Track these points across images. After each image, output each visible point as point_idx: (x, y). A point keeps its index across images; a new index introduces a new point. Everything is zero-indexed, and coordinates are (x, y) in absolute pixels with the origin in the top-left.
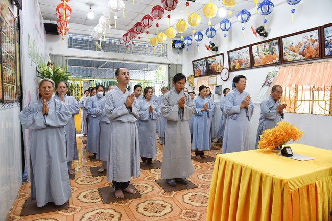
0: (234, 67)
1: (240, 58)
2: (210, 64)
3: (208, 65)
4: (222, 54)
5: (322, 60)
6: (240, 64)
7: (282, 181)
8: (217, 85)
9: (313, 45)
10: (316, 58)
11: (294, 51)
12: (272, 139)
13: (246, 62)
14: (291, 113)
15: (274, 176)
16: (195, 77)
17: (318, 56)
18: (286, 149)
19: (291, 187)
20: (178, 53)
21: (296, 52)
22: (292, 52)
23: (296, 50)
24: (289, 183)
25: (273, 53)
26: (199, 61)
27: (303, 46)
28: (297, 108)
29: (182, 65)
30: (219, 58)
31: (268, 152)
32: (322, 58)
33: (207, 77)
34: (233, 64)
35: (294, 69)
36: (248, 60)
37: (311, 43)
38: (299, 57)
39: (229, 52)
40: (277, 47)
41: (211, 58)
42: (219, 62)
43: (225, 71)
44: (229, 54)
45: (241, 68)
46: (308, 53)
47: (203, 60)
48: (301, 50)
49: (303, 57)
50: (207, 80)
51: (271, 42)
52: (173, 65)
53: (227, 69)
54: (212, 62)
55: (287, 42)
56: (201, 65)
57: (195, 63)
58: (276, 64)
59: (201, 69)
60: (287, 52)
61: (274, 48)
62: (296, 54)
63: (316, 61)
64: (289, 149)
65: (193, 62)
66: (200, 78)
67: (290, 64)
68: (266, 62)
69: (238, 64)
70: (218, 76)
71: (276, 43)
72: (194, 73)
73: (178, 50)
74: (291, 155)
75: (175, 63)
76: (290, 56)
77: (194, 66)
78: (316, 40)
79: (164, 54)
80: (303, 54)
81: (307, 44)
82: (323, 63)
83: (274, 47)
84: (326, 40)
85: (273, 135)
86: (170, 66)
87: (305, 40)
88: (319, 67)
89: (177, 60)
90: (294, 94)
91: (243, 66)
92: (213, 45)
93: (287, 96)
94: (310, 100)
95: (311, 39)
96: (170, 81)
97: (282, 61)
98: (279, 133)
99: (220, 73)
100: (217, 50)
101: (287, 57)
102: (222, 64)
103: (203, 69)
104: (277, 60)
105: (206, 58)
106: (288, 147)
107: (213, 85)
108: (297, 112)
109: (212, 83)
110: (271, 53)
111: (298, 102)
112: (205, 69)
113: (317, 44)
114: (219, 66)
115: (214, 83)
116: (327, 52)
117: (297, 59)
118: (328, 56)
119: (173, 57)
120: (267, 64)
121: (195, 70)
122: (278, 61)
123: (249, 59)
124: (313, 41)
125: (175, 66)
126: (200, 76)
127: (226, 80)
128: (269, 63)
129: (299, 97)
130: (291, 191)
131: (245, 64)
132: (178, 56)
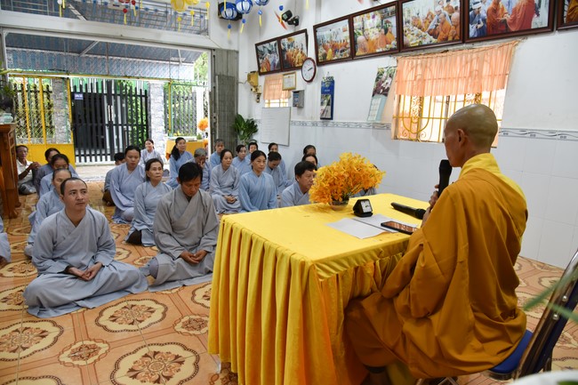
0: (325, 55)
1: (334, 39)
2: (285, 50)
3: (282, 52)
4: (305, 31)
5: (464, 45)
6: (335, 52)
7: (303, 265)
8: (297, 90)
9: (450, 17)
10: (454, 42)
11: (420, 28)
13: (343, 48)
14: (411, 140)
16: (261, 74)
17: (457, 38)
18: (362, 203)
20: (229, 27)
21: (423, 30)
22: (417, 30)
23: (423, 25)
24: (317, 268)
25: (386, 31)
26: (267, 45)
27: (435, 19)
28: (422, 132)
29: (237, 52)
30: (299, 39)
32: (464, 42)
33: (280, 74)
34: (322, 51)
35: (419, 61)
36: (347, 43)
37: (447, 13)
38: (429, 39)
39: (316, 27)
40: (393, 21)
41: (286, 39)
42: (300, 47)
43: (309, 65)
44: (315, 32)
45: (336, 58)
46: (441, 33)
47: (273, 43)
48: (432, 26)
49: (434, 40)
50: (281, 81)
51: (383, 10)
52: (221, 50)
53: (313, 61)
54: (289, 46)
55: (409, 12)
56: (270, 52)
57: (260, 48)
58: (390, 52)
59: (271, 60)
60: (409, 30)
61: (387, 22)
62: (423, 34)
63: (455, 47)
64: (367, 203)
65: (257, 45)
66: (268, 76)
67: (414, 53)
68: (375, 48)
69: (330, 50)
70: (298, 73)
71: (392, 13)
72: (259, 68)
73: (229, 23)
74: (369, 214)
75: (226, 46)
76: (414, 37)
77: (259, 55)
78: (456, 8)
79: (204, 31)
80: (433, 34)
81: (442, 15)
82: (464, 51)
83: (389, 19)
84: (472, 9)
86: (214, 53)
87: (439, 8)
88: (458, 58)
89: (230, 42)
90: (417, 107)
91: (338, 55)
92: (289, 14)
93: (407, 109)
94: (441, 119)
95: (448, 6)
96: (215, 81)
97: (401, 48)
99: (300, 68)
100: (297, 24)
101: (411, 39)
102: (305, 51)
103: (274, 59)
104: (394, 44)
105: (279, 39)
106: (364, 200)
107: (289, 90)
108: (422, 138)
109: (287, 86)
110: (383, 30)
111: (424, 122)
112: (277, 60)
113: (456, 15)
114: (299, 54)
115: (292, 86)
116: (472, 31)
117: (425, 42)
118: (473, 38)
119: (219, 37)
120: (378, 51)
121: (261, 61)
122: (394, 47)
123: (349, 41)
124: (452, 11)
125: (225, 53)
126: (269, 72)
127: (311, 81)
128: (381, 50)
129: (425, 114)
130: (321, 280)
131: (341, 52)
132: (228, 34)
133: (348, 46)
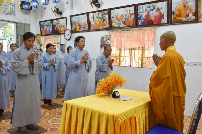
0: (75, 29)
1: (80, 22)
2: (55, 25)
3: (53, 26)
4: (66, 18)
5: (137, 28)
7: (114, 116)
8: (62, 43)
9: (131, 17)
10: (133, 27)
11: (119, 20)
12: (106, 86)
13: (85, 26)
14: (117, 66)
15: (109, 114)
16: (42, 35)
17: (134, 25)
18: (116, 93)
19: (120, 120)
20: (26, 13)
21: (120, 21)
22: (117, 21)
23: (120, 19)
24: (118, 118)
25: (104, 20)
26: (46, 23)
27: (125, 17)
28: (121, 63)
29: (30, 25)
30: (63, 21)
31: (102, 96)
32: (136, 27)
33: (53, 36)
34: (74, 27)
35: (119, 33)
36: (86, 24)
37: (129, 15)
38: (122, 25)
39: (71, 17)
40: (107, 16)
41: (56, 20)
42: (63, 24)
43: (68, 32)
44: (71, 18)
45: (81, 30)
46: (128, 23)
47: (49, 22)
48: (123, 20)
49: (125, 26)
50: (53, 39)
51: (103, 12)
52: (22, 23)
53: (70, 31)
54: (57, 24)
55: (114, 13)
56: (47, 26)
57: (42, 23)
58: (106, 29)
59: (48, 29)
60: (114, 21)
61: (105, 17)
62: (120, 23)
63: (133, 29)
64: (117, 93)
65: (40, 22)
66: (46, 37)
67: (116, 30)
68: (99, 27)
69: (78, 27)
70: (62, 36)
71: (106, 13)
72: (41, 32)
73: (26, 11)
74: (119, 97)
75: (23, 22)
76: (116, 24)
77: (41, 27)
78: (133, 14)
79: (12, 13)
80: (124, 23)
81: (127, 16)
82: (137, 30)
83: (105, 16)
84: (139, 15)
85: (106, 83)
86: (18, 25)
87: (126, 13)
88: (135, 33)
89: (25, 20)
90: (119, 52)
91: (82, 29)
92: (58, 10)
93: (114, 53)
94: (129, 57)
95: (130, 13)
96: (18, 38)
97: (111, 28)
98: (110, 81)
99: (64, 34)
100: (61, 14)
101: (115, 24)
102: (65, 26)
103: (49, 29)
104: (107, 26)
105: (52, 20)
106: (117, 92)
107: (57, 43)
108: (121, 65)
109: (57, 42)
110: (103, 20)
111: (122, 58)
112: (51, 30)
113: (133, 16)
114: (63, 28)
115: (59, 42)
116: (140, 23)
117: (121, 26)
118: (140, 26)
119: (21, 17)
120: (100, 28)
121: (42, 29)
122: (108, 27)
123: (87, 23)
124: (131, 15)
125: (23, 25)
126: (46, 35)
127: (68, 40)
128: (102, 28)
129: (122, 55)
130: (120, 123)
132: (26, 16)
133: (87, 25)
